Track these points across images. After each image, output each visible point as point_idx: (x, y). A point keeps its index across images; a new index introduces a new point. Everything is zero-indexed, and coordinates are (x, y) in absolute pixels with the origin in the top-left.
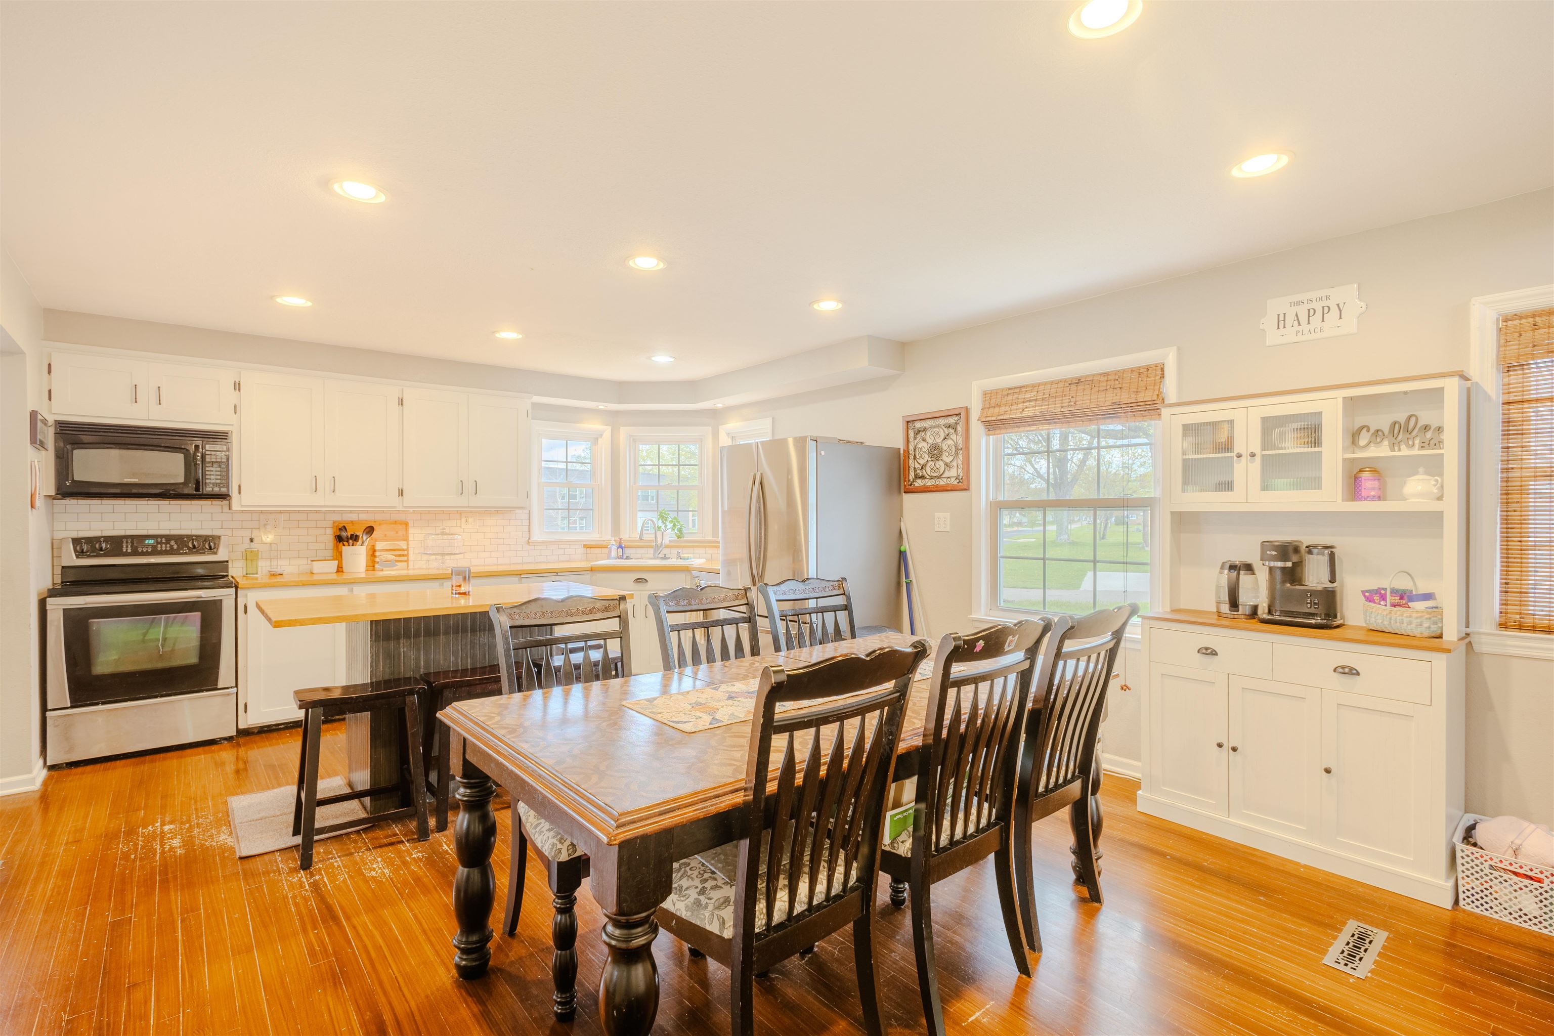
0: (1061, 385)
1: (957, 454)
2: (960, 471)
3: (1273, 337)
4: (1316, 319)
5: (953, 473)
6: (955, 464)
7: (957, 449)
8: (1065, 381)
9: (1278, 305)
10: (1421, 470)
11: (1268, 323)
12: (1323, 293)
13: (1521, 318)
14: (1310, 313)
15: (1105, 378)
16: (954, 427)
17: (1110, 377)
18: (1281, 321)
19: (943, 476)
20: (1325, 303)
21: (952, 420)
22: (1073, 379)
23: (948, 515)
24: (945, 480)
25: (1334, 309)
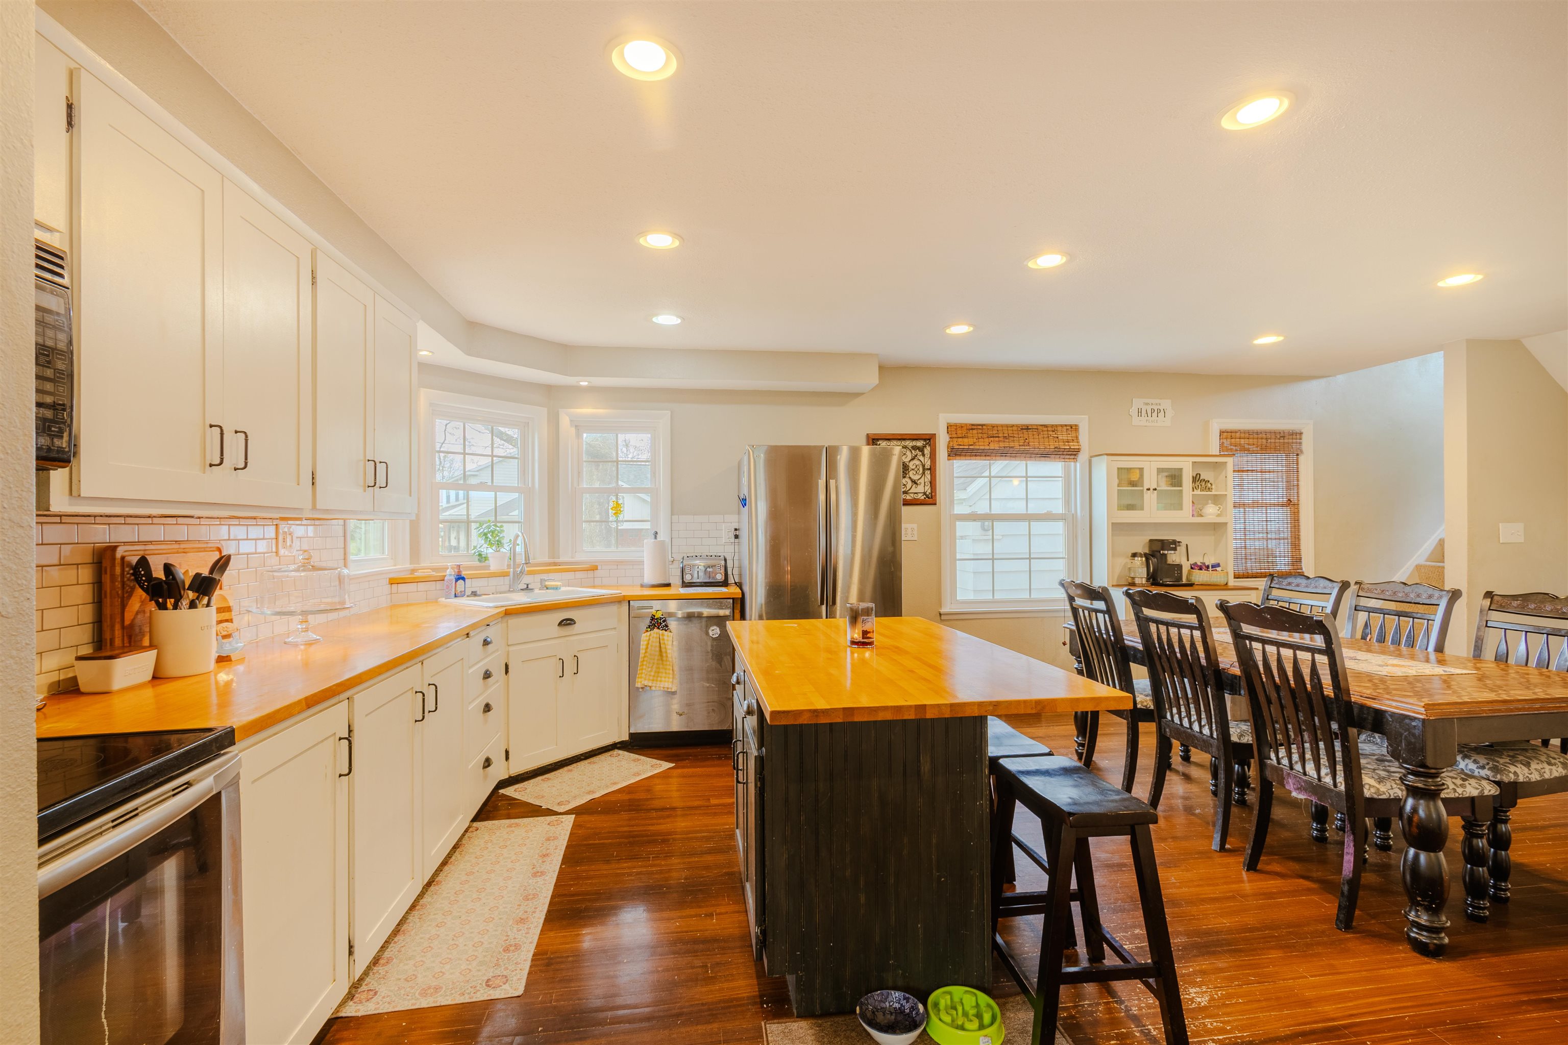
0: (1015, 428)
1: (924, 473)
2: (927, 488)
3: (1136, 421)
4: (1155, 414)
5: (920, 489)
6: (922, 481)
7: (924, 469)
8: (1017, 426)
9: (1138, 403)
10: (1210, 502)
11: (1134, 411)
12: (1158, 401)
13: (1227, 432)
14: (1153, 411)
15: (1046, 429)
16: (921, 449)
17: (1049, 429)
18: (1140, 412)
19: (909, 492)
20: (1159, 407)
21: (920, 444)
22: (1024, 425)
23: (915, 526)
24: (912, 495)
25: (1162, 411)
